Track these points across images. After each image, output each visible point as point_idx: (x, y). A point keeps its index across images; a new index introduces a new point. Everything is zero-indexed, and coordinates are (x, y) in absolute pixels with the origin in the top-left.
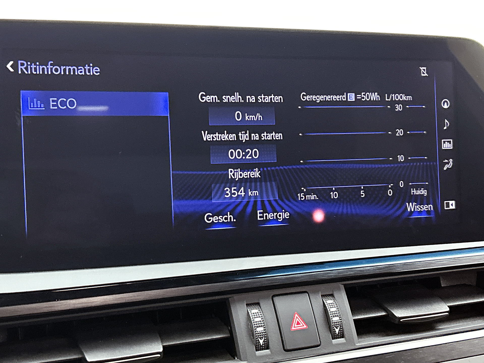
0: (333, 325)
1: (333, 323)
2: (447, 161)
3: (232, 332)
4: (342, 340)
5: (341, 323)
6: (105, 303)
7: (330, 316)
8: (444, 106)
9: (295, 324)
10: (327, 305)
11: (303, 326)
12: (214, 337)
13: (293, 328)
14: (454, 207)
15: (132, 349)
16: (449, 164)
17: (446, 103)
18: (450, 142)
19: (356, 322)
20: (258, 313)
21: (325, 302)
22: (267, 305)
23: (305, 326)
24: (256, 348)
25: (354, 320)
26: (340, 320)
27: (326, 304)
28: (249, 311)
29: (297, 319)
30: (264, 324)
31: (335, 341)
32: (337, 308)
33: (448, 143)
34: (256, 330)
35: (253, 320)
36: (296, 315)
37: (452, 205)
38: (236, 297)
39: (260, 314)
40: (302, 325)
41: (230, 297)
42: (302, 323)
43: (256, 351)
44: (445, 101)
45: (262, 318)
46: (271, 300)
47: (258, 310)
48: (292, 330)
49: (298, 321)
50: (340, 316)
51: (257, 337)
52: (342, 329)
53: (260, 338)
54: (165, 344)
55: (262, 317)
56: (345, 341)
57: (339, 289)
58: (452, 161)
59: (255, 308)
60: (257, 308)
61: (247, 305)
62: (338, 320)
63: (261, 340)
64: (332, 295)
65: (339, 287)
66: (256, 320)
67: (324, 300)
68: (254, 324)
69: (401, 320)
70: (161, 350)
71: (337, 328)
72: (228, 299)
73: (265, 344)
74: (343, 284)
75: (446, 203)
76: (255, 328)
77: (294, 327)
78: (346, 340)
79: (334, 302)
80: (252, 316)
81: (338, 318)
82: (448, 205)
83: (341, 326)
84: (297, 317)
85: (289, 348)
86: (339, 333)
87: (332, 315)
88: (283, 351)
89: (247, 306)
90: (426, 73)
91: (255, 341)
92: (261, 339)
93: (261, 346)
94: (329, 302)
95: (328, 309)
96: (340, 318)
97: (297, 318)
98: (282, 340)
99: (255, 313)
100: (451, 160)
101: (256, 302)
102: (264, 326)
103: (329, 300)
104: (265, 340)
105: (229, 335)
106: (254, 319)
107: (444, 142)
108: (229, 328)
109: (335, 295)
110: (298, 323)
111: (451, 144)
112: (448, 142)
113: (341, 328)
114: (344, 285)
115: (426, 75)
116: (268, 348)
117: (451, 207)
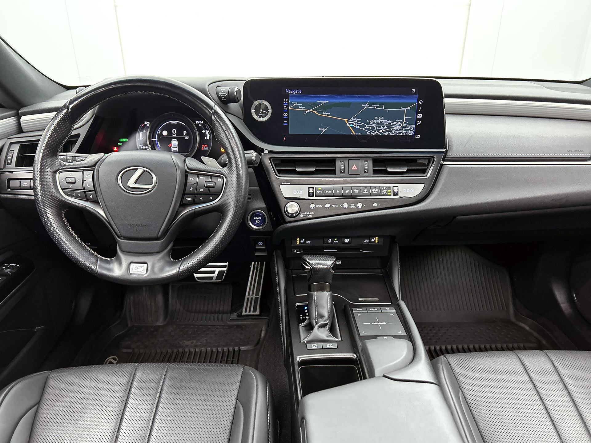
4: (368, 174)
7: (365, 167)
14: (419, 137)
16: (419, 123)
18: (421, 115)
22: (346, 162)
23: (357, 169)
27: (365, 163)
31: (365, 174)
32: (368, 165)
34: (342, 168)
35: (341, 165)
43: (341, 174)
44: (421, 101)
46: (348, 160)
54: (317, 168)
55: (344, 165)
69: (389, 171)
70: (315, 170)
72: (335, 159)
74: (372, 159)
77: (353, 169)
82: (417, 136)
85: (350, 174)
89: (340, 162)
91: (341, 171)
96: (368, 168)
98: (348, 172)
101: (343, 160)
105: (334, 169)
109: (368, 161)
110: (355, 168)
113: (368, 171)
116: (344, 173)
117: (418, 137)
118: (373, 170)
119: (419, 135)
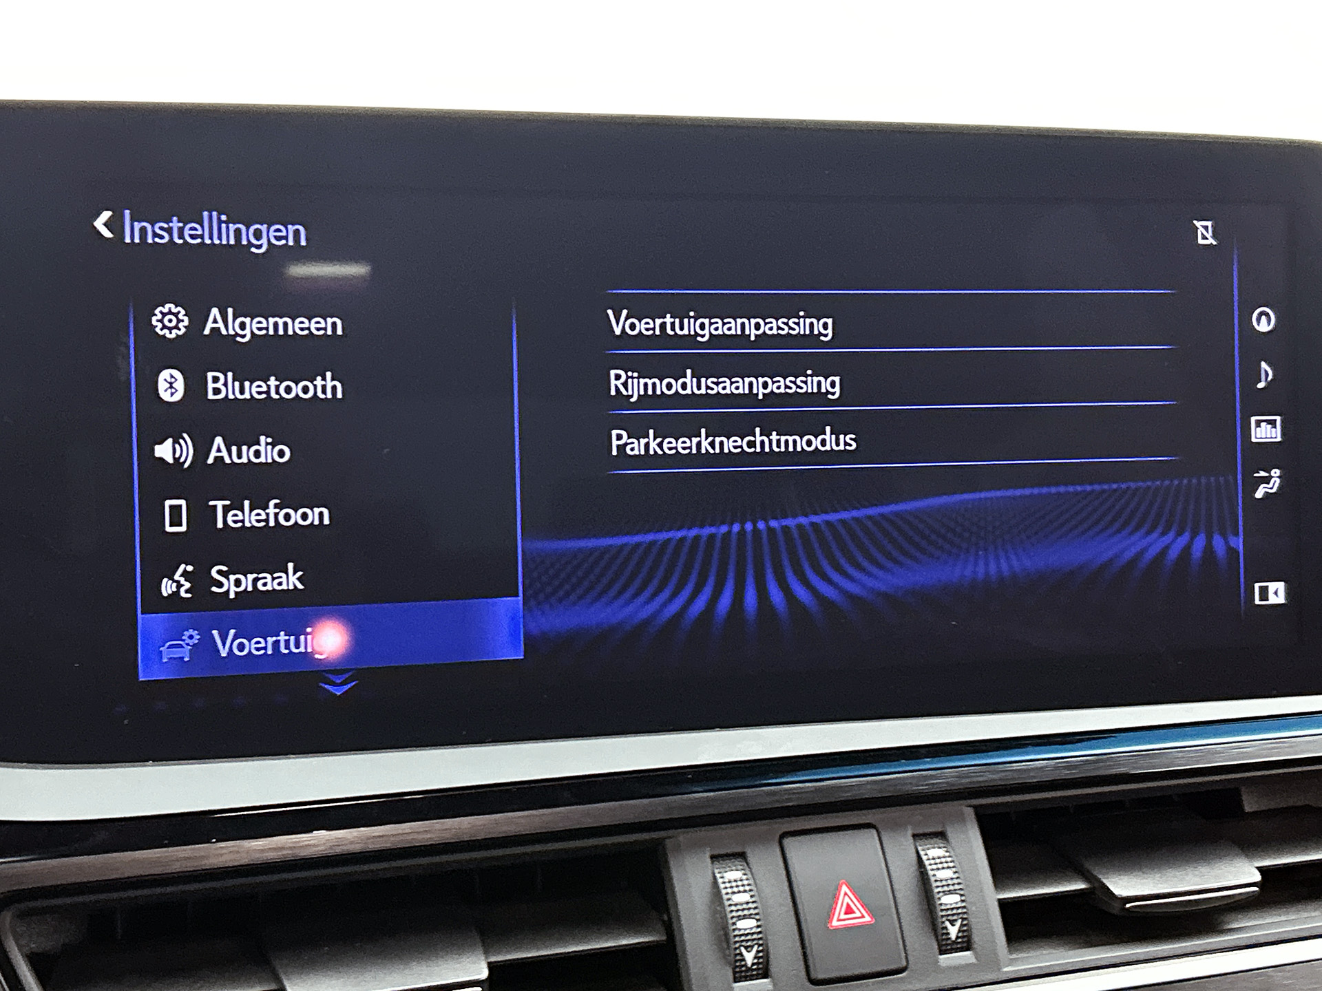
0: (942, 916)
1: (942, 910)
2: (1266, 475)
3: (671, 929)
4: (965, 957)
5: (965, 910)
6: (338, 850)
7: (936, 890)
8: (1258, 325)
9: (840, 911)
10: (927, 863)
11: (863, 917)
12: (624, 942)
13: (835, 923)
14: (1281, 599)
15: (407, 971)
16: (1268, 483)
17: (1263, 317)
18: (1273, 423)
19: (1006, 907)
20: (741, 880)
21: (922, 853)
22: (765, 860)
23: (867, 918)
24: (735, 973)
25: (1000, 901)
26: (963, 901)
27: (924, 858)
28: (718, 876)
29: (847, 899)
30: (756, 911)
31: (946, 960)
32: (954, 870)
33: (1270, 426)
34: (734, 927)
35: (729, 899)
36: (844, 889)
37: (1276, 593)
38: (683, 836)
39: (746, 882)
40: (859, 915)
41: (670, 837)
42: (859, 910)
43: (735, 982)
44: (1261, 314)
45: (752, 893)
46: (777, 844)
47: (743, 872)
48: (832, 926)
49: (848, 905)
50: (962, 892)
51: (737, 945)
52: (965, 928)
53: (746, 948)
54: (493, 959)
55: (751, 890)
56: (973, 960)
57: (961, 819)
58: (1278, 474)
59: (734, 868)
60: (740, 867)
61: (714, 858)
62: (956, 903)
63: (749, 952)
64: (942, 835)
65: (962, 814)
66: (737, 898)
67: (919, 848)
68: (732, 911)
69: (1128, 906)
70: (484, 974)
71: (953, 925)
72: (660, 843)
73: (758, 964)
74: (970, 806)
75: (1260, 588)
76: (734, 920)
77: (839, 920)
78: (976, 958)
79: (947, 854)
80: (726, 888)
81: (956, 898)
83: (963, 919)
84: (846, 894)
85: (821, 976)
86: (958, 937)
87: (940, 889)
88: (808, 984)
89: (712, 863)
90: (1212, 237)
91: (732, 956)
92: (749, 949)
93: (749, 969)
94: (933, 853)
95: (931, 873)
96: (963, 898)
97: (846, 897)
98: (805, 954)
99: (733, 880)
100: (1276, 473)
101: (738, 850)
102: (756, 914)
103: (934, 848)
104: (758, 952)
105: (664, 938)
106: (729, 896)
107: (1258, 423)
108: (666, 918)
109: (950, 835)
110: (849, 910)
111: (1275, 427)
112: (1269, 422)
113: (965, 925)
114: (975, 807)
115: (1211, 241)
116: (765, 976)
117: (1273, 600)
118: (1003, 904)
119: (1281, 586)
